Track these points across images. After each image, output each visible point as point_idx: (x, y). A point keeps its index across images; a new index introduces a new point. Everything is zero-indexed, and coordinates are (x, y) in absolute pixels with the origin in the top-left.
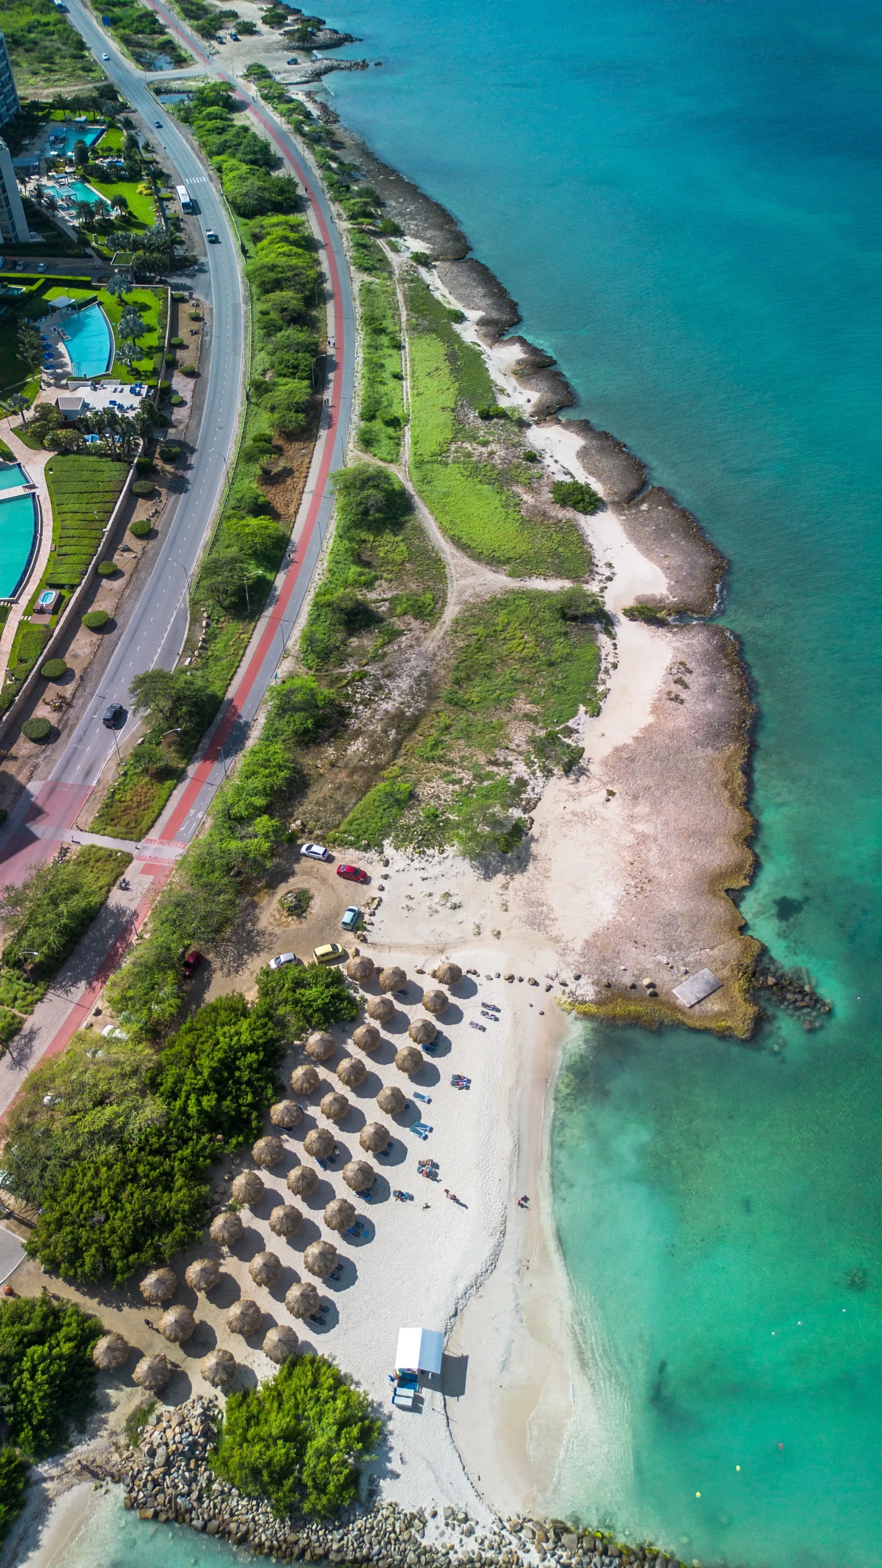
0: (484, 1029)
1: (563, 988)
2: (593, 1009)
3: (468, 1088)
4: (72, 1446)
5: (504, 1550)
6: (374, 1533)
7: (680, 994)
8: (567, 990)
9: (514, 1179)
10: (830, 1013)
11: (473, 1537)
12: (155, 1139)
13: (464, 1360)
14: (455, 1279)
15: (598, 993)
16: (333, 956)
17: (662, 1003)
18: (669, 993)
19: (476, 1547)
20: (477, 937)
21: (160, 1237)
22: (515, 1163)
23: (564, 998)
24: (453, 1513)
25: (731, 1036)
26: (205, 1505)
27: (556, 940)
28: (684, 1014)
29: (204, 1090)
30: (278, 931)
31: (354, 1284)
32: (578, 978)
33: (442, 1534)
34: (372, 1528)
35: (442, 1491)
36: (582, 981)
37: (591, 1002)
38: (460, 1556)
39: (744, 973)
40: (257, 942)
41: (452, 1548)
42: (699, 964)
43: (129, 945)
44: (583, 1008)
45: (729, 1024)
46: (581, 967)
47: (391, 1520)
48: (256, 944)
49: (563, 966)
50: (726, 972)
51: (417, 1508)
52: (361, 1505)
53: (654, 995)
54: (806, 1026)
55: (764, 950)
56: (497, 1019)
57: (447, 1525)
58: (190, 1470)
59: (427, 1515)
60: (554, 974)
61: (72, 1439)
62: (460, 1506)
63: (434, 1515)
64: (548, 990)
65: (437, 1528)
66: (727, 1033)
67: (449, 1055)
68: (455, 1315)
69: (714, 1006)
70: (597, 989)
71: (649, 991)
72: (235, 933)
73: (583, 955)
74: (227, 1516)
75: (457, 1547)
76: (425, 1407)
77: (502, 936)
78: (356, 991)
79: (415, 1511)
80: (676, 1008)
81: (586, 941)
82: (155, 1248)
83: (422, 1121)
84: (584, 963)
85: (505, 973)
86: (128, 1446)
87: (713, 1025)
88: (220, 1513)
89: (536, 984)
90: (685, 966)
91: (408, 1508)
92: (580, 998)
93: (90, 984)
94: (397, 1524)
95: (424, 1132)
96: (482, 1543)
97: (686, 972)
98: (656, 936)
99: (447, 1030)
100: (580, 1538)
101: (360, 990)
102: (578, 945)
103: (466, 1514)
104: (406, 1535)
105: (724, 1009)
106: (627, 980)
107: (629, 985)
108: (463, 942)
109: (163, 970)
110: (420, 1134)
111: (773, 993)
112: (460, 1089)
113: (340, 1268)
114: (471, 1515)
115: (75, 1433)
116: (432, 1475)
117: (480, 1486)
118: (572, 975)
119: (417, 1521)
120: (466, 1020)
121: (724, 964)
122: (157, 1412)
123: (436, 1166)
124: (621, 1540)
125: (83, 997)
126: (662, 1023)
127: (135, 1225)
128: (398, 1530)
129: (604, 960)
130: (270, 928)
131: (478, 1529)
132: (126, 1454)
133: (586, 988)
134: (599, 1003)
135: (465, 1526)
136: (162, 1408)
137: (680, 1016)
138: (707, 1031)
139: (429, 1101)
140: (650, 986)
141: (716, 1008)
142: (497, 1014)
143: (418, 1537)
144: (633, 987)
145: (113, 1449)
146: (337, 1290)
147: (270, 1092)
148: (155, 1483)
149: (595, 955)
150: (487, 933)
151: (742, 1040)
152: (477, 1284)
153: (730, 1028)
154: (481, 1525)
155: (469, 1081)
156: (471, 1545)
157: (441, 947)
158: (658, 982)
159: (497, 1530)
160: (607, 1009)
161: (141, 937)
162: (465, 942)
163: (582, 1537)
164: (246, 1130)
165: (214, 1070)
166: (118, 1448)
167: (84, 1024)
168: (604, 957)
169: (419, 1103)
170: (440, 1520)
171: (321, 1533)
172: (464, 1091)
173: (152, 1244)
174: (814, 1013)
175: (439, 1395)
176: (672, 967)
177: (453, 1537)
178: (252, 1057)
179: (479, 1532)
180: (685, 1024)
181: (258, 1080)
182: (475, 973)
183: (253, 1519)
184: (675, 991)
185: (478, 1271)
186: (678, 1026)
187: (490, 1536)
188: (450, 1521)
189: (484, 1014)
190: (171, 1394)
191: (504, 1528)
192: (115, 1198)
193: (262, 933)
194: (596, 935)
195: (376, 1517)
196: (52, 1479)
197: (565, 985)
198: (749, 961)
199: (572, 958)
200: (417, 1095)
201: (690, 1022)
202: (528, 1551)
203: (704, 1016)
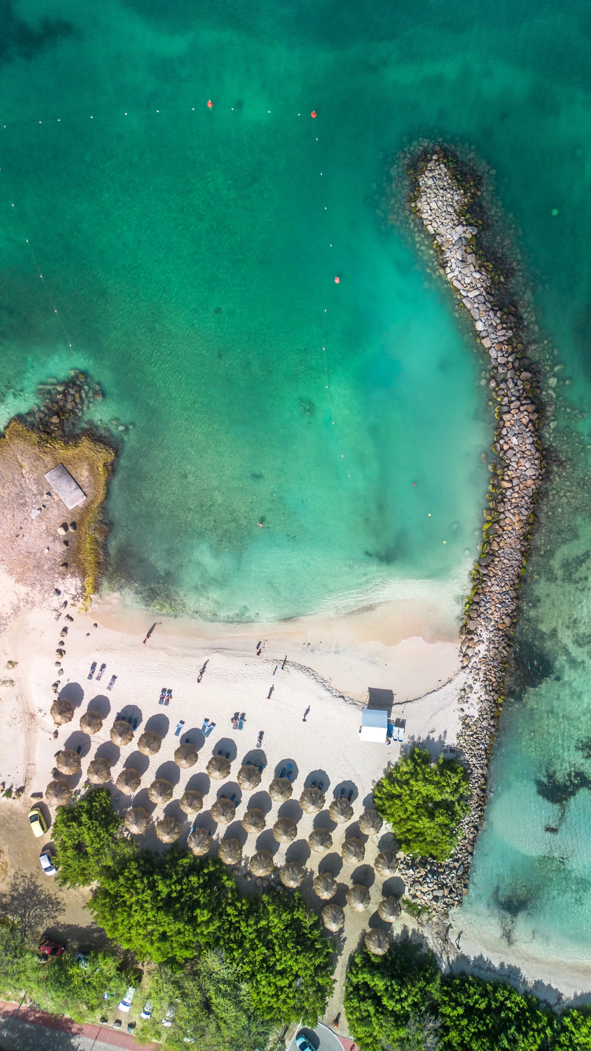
0: (114, 677)
1: (68, 605)
2: (89, 580)
3: (170, 691)
4: (429, 950)
5: (479, 666)
6: (473, 748)
7: (73, 503)
8: (70, 602)
9: (245, 653)
10: (84, 373)
11: (473, 685)
12: (235, 954)
13: (371, 691)
14: (320, 699)
15: (73, 575)
16: (42, 819)
17: (82, 520)
18: (72, 513)
19: (478, 683)
20: (16, 683)
21: (305, 928)
22: (232, 652)
23: (79, 605)
24: (461, 698)
25: (112, 464)
26: (460, 856)
27: (16, 610)
28: (92, 502)
29: (192, 920)
30: (12, 872)
31: (324, 772)
32: (58, 592)
33: (472, 704)
34: (471, 749)
35: (449, 706)
36: (61, 588)
37: (82, 581)
38: (483, 693)
39: (47, 442)
40: (24, 889)
41: (479, 698)
42: (39, 481)
43: (32, 1009)
44: (89, 589)
45: (101, 465)
46: (45, 588)
47: (466, 738)
48: (27, 890)
49: (45, 604)
50: (47, 459)
51: (459, 721)
52: (458, 756)
53: (74, 525)
54: (99, 398)
55: (19, 418)
56: (104, 666)
57: (467, 702)
58: (445, 871)
59: (462, 715)
60: (55, 613)
61: (426, 951)
62: (456, 694)
63: (462, 710)
64: (72, 619)
65: (469, 708)
66: (110, 468)
67: (140, 707)
68: (342, 697)
69: (84, 474)
70: (69, 576)
71: (71, 530)
72: (14, 912)
73: (33, 585)
74: (466, 841)
75: (478, 695)
76: (402, 717)
77: (13, 660)
78: (78, 792)
79: (461, 723)
80: (87, 508)
81: (17, 581)
82: (313, 930)
83: (201, 728)
84: (42, 585)
85: (57, 657)
86: (429, 913)
87: (102, 479)
88: (464, 846)
89: (65, 630)
90: (42, 494)
91: (459, 727)
92: (79, 591)
93: (74, 1034)
94: (468, 733)
95: (210, 726)
96: (476, 680)
97: (49, 494)
98: (9, 516)
99: (116, 709)
100: (471, 618)
101: (77, 788)
102: (22, 589)
103: (461, 690)
104: (474, 728)
105: (86, 467)
106: (60, 548)
107: (65, 547)
108: (21, 696)
109: (69, 979)
110: (210, 730)
111: (67, 419)
112: (171, 697)
113: (314, 783)
114: (461, 686)
115: (422, 950)
116: (441, 712)
117: (445, 680)
118: (56, 597)
119: (466, 721)
120: (106, 693)
121: (38, 459)
122: (410, 898)
123: (237, 714)
124: (468, 592)
125: (89, 1036)
126: (101, 522)
127: (301, 952)
128: (471, 733)
129: (38, 566)
130: (8, 879)
131: (469, 683)
132: (434, 913)
133: (68, 585)
134: (84, 574)
135: (468, 690)
136: (406, 895)
137: (96, 505)
138: (108, 484)
139: (182, 722)
140: (66, 528)
141: (85, 473)
142: (98, 667)
143: (474, 720)
144: (66, 543)
145: (430, 922)
146: (329, 783)
147: (185, 861)
148: (451, 892)
149: (33, 575)
150: (10, 674)
151: (116, 456)
152: (323, 682)
153: (105, 465)
154: (466, 681)
155: (164, 690)
156: (477, 686)
157: (27, 717)
158: (61, 521)
159: (469, 670)
160: (90, 569)
161: (24, 999)
162: (22, 695)
163: (469, 616)
164: (217, 874)
165: (177, 918)
166: (430, 919)
167: (117, 1028)
168: (35, 567)
169: (183, 732)
170: (465, 706)
171: (474, 781)
172: (173, 694)
173: (310, 933)
174: (86, 387)
175: (394, 708)
176: (44, 506)
177: (473, 698)
178: (161, 887)
179: (470, 682)
180: (102, 503)
181: (177, 874)
182: (56, 685)
183: (467, 824)
184: (70, 507)
185: (314, 681)
186: (103, 508)
187: (472, 675)
188: (465, 700)
189: (98, 678)
190: (398, 890)
191: (467, 666)
192: (282, 973)
193: (14, 887)
194: (10, 572)
195: (465, 747)
196: (448, 958)
197: (66, 603)
198: (34, 436)
199: (36, 595)
200: (177, 733)
201: (101, 497)
202: (479, 651)
203: (94, 485)
